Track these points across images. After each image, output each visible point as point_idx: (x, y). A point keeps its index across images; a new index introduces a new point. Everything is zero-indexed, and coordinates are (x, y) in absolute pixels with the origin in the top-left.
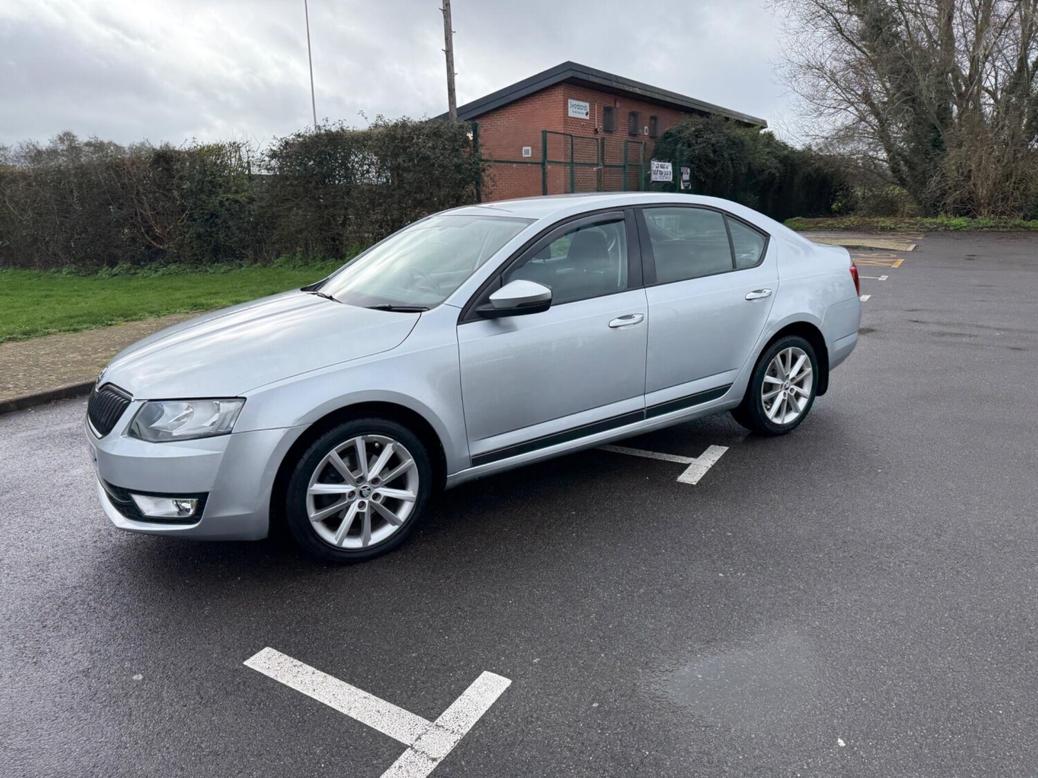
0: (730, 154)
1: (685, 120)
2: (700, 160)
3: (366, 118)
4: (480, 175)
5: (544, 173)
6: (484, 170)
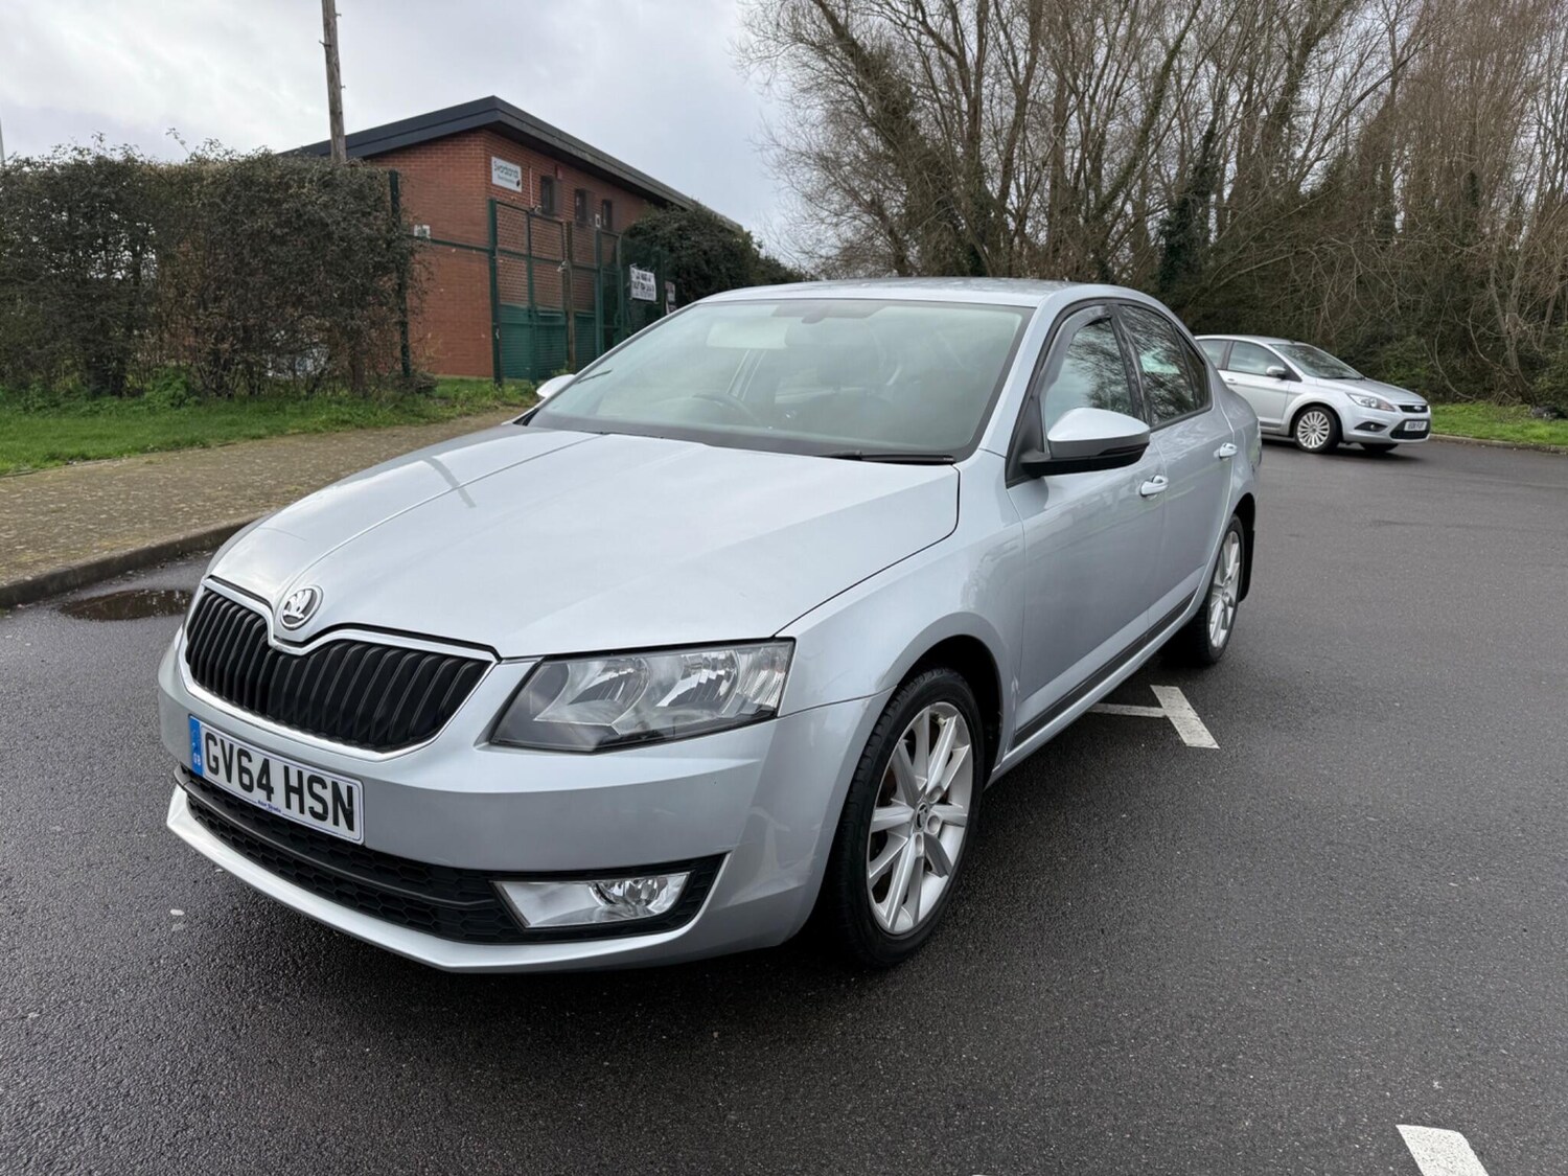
0: (728, 269)
1: (659, 214)
2: (689, 274)
3: (183, 143)
4: (407, 259)
5: (493, 269)
6: (412, 252)
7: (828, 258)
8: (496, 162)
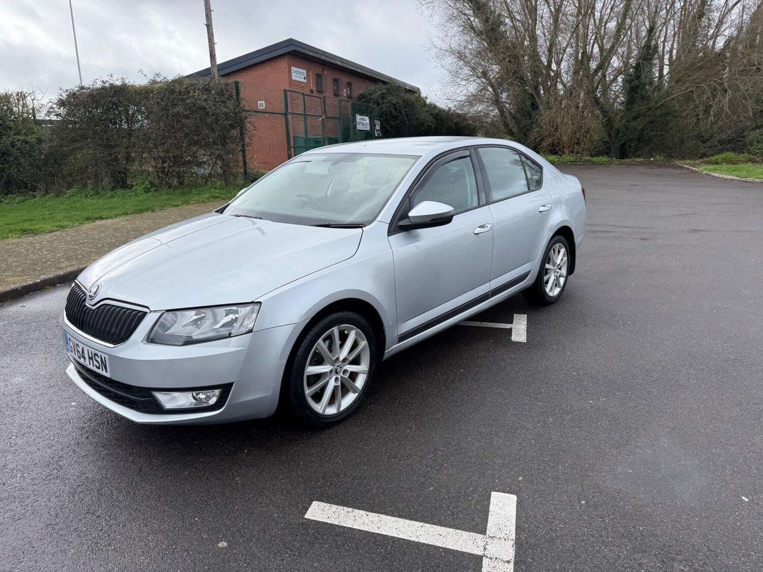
0: (406, 112)
1: (372, 87)
2: (386, 115)
3: (145, 75)
4: (243, 122)
5: (287, 122)
6: (246, 118)
7: (461, 101)
8: (294, 69)
